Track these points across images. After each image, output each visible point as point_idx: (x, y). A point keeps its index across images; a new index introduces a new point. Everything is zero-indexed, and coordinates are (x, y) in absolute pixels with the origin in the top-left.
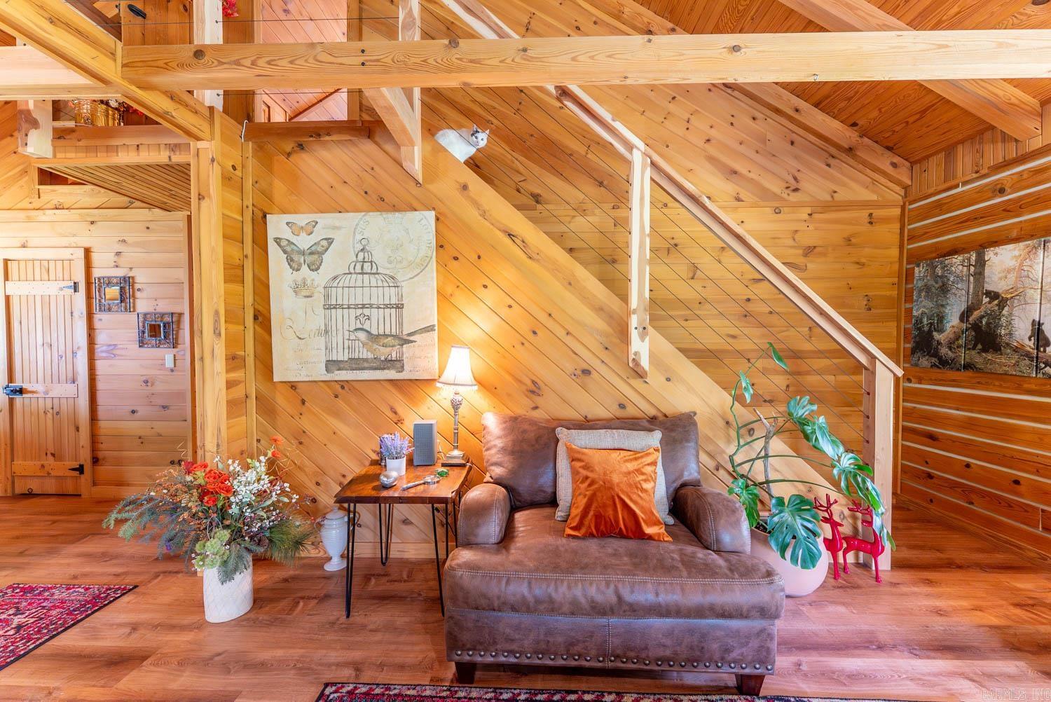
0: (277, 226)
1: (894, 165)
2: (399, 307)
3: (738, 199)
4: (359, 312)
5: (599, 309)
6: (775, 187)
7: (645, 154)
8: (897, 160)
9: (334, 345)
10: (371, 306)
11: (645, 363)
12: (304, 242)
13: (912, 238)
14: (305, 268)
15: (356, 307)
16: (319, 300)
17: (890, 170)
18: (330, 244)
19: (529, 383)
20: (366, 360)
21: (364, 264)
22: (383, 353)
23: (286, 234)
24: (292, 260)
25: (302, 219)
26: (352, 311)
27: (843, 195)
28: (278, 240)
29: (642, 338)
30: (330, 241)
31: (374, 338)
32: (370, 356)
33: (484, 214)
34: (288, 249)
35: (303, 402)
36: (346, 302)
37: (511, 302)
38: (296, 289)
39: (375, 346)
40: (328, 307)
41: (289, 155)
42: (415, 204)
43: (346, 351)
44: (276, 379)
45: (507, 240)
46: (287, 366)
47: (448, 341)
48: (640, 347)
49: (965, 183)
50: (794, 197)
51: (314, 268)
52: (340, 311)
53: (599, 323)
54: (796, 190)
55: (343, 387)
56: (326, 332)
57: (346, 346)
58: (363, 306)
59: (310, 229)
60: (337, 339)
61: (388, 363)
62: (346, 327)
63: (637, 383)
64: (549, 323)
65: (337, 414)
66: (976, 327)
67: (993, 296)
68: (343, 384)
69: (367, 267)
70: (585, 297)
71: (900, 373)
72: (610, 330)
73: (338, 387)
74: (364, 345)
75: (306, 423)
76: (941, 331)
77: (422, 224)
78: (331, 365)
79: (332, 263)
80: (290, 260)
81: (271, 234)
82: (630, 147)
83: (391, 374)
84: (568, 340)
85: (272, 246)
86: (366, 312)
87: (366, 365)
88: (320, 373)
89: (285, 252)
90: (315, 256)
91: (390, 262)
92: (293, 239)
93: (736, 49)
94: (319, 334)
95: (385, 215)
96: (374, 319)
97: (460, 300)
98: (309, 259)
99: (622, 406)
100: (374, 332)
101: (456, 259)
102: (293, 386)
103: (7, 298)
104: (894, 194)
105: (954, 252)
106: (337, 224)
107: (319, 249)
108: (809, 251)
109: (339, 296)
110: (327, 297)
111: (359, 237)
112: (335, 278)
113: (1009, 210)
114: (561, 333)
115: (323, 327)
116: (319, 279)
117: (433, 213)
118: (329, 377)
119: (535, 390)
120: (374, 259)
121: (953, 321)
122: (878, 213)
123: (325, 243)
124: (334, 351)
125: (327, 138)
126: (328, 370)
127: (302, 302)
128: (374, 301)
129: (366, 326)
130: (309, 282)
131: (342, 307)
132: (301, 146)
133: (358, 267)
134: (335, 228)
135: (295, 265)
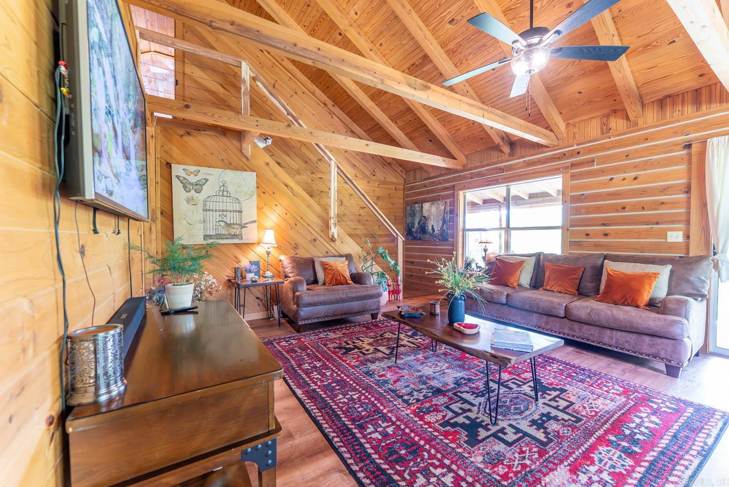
0: (177, 170)
1: (401, 171)
2: (240, 212)
3: (356, 176)
4: (221, 213)
5: (319, 217)
6: (368, 174)
7: (335, 163)
8: (402, 169)
9: (208, 228)
10: (227, 211)
11: (336, 236)
12: (193, 179)
13: (407, 197)
14: (193, 192)
15: (220, 211)
16: (200, 206)
17: (400, 172)
18: (206, 182)
19: (294, 244)
20: (224, 235)
21: (224, 192)
22: (233, 231)
23: (183, 174)
24: (186, 187)
26: (218, 213)
27: (388, 179)
28: (178, 177)
29: (335, 227)
30: (207, 180)
31: (228, 225)
32: (226, 233)
33: (276, 176)
34: (184, 182)
36: (214, 208)
37: (287, 212)
38: (188, 201)
39: (229, 229)
40: (205, 210)
41: (182, 136)
42: (247, 169)
43: (214, 231)
45: (285, 187)
47: (262, 228)
48: (334, 231)
49: (419, 182)
50: (374, 178)
51: (198, 191)
52: (211, 212)
53: (319, 222)
54: (374, 175)
55: (210, 247)
56: (204, 221)
57: (214, 228)
58: (223, 211)
59: (196, 173)
60: (210, 225)
61: (235, 236)
62: (214, 220)
63: (332, 244)
64: (301, 221)
66: (421, 227)
67: (425, 217)
69: (225, 193)
70: (314, 211)
71: (404, 239)
72: (322, 224)
74: (223, 228)
76: (414, 228)
77: (250, 178)
78: (206, 237)
79: (207, 190)
80: (185, 187)
81: (174, 174)
82: (330, 159)
83: (236, 241)
84: (309, 228)
85: (174, 180)
86: (225, 213)
87: (224, 237)
88: (200, 240)
89: (182, 183)
90: (199, 187)
91: (236, 192)
92: (187, 177)
93: (367, 145)
94: (200, 222)
95: (234, 171)
96: (228, 217)
97: (266, 210)
98: (195, 187)
99: (327, 252)
100: (229, 222)
101: (264, 193)
104: (402, 181)
105: (416, 203)
106: (210, 172)
107: (201, 183)
108: (378, 198)
109: (211, 205)
110: (205, 205)
111: (221, 180)
112: (209, 197)
113: (428, 192)
114: (306, 225)
115: (202, 219)
116: (201, 197)
117: (255, 174)
118: (205, 243)
119: (296, 247)
120: (229, 190)
121: (416, 225)
122: (397, 187)
123: (204, 181)
124: (208, 230)
125: (203, 132)
126: (204, 239)
127: (191, 207)
128: (228, 209)
129: (225, 219)
130: (195, 198)
131: (212, 210)
132: (189, 134)
133: (221, 193)
134: (209, 174)
135: (187, 190)
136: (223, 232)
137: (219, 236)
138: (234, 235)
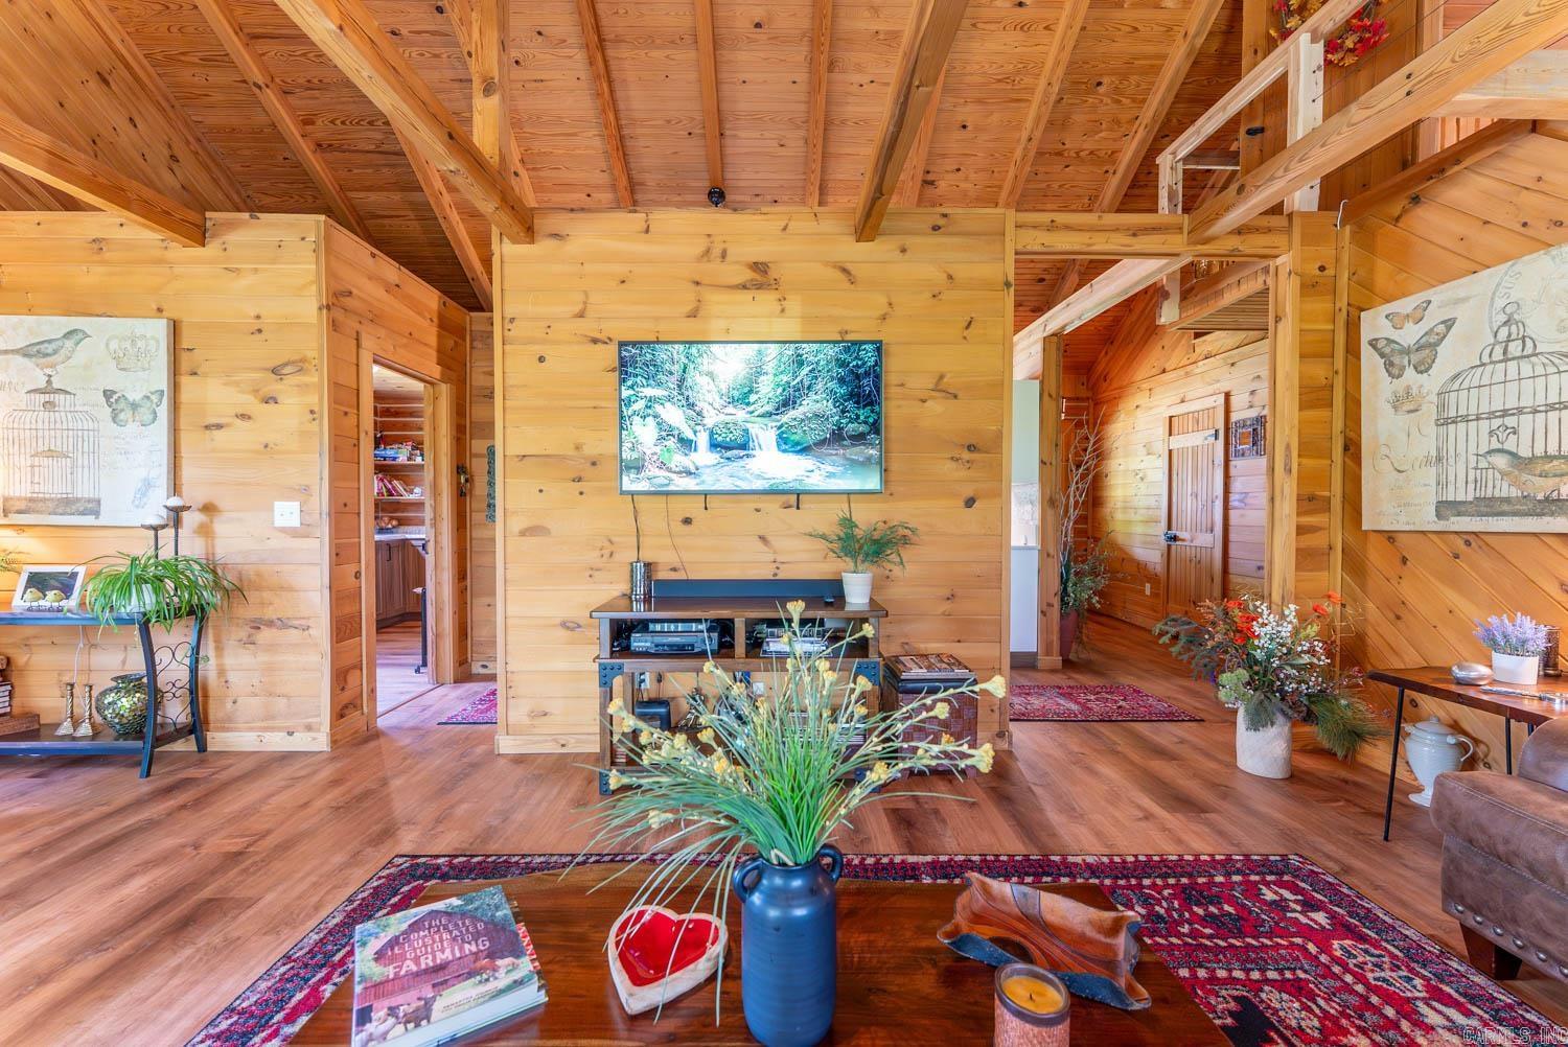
0: (1374, 323)
4: (1496, 423)
9: (1451, 478)
10: (1520, 411)
12: (1409, 335)
14: (1410, 372)
15: (1491, 415)
16: (1430, 411)
18: (1449, 328)
20: (1507, 500)
21: (1510, 345)
22: (1541, 487)
23: (1385, 330)
24: (1392, 364)
25: (1405, 305)
26: (1484, 425)
28: (1373, 343)
30: (1449, 324)
31: (1520, 462)
32: (1515, 493)
34: (1387, 350)
35: (1404, 560)
36: (1473, 410)
38: (1397, 403)
39: (1525, 477)
40: (1444, 422)
41: (1397, 219)
43: (1471, 486)
44: (1365, 527)
46: (1382, 509)
51: (1423, 368)
52: (1462, 426)
55: (1467, 543)
56: (1439, 459)
57: (1471, 478)
58: (1505, 413)
59: (1419, 314)
60: (1457, 470)
61: (1552, 505)
62: (1472, 449)
65: (1453, 582)
68: (1470, 538)
69: (1515, 348)
73: (1460, 543)
74: (1503, 474)
75: (1407, 591)
78: (1444, 508)
79: (1453, 355)
80: (1389, 365)
86: (1511, 421)
87: (1506, 507)
88: (1427, 520)
89: (1382, 355)
90: (1425, 354)
94: (1428, 462)
95: (1554, 251)
96: (1525, 432)
98: (1415, 358)
100: (1525, 452)
102: (1390, 536)
103: (1170, 451)
106: (1462, 294)
107: (1433, 339)
109: (1464, 402)
110: (1442, 406)
111: (1500, 303)
112: (1456, 377)
115: (1434, 453)
116: (1431, 383)
118: (1441, 526)
120: (1529, 332)
123: (1442, 328)
124: (1451, 488)
125: (1456, 168)
126: (1439, 516)
127: (1403, 419)
128: (1526, 402)
129: (1510, 445)
130: (1414, 391)
131: (1466, 419)
132: (1416, 200)
133: (1498, 351)
134: (1458, 301)
135: (1395, 371)
136: (1505, 490)
137: (1489, 506)
138: (1547, 499)
